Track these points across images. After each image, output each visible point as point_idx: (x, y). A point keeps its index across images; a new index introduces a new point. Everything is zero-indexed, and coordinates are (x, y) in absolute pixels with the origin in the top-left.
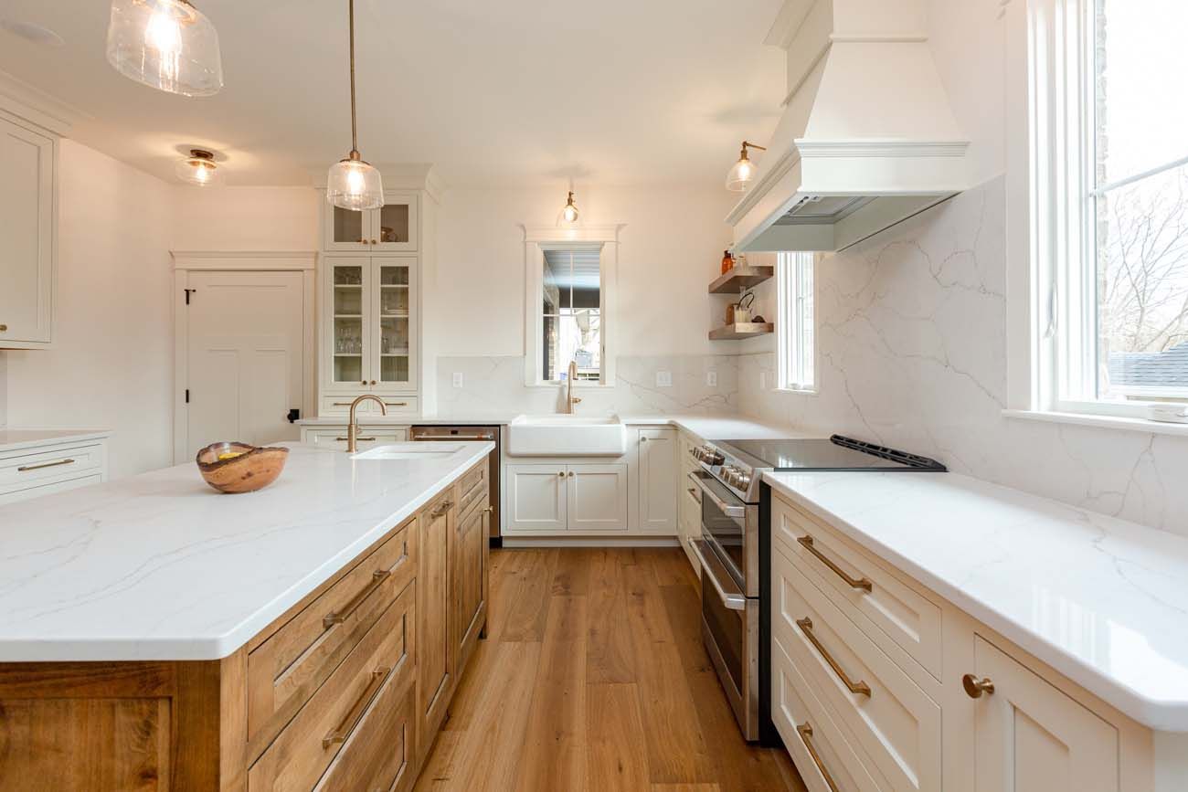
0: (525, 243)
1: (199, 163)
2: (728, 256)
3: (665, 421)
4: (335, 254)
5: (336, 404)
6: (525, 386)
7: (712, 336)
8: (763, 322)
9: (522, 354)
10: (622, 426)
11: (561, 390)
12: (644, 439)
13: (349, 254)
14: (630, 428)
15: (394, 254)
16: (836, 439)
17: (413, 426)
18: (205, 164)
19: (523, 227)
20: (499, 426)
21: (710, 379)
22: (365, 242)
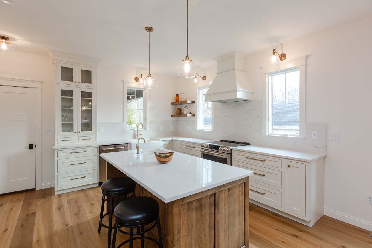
0: (123, 86)
1: (2, 41)
2: (177, 95)
3: (170, 139)
4: (61, 85)
5: (62, 141)
6: (124, 131)
7: (172, 116)
8: (191, 114)
9: (122, 121)
10: (161, 141)
11: (134, 132)
12: (165, 144)
13: (67, 86)
14: (163, 142)
15: (86, 87)
16: (221, 141)
17: (100, 146)
18: (5, 42)
19: (123, 81)
20: (128, 144)
21: (172, 127)
22: (75, 82)
